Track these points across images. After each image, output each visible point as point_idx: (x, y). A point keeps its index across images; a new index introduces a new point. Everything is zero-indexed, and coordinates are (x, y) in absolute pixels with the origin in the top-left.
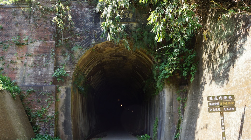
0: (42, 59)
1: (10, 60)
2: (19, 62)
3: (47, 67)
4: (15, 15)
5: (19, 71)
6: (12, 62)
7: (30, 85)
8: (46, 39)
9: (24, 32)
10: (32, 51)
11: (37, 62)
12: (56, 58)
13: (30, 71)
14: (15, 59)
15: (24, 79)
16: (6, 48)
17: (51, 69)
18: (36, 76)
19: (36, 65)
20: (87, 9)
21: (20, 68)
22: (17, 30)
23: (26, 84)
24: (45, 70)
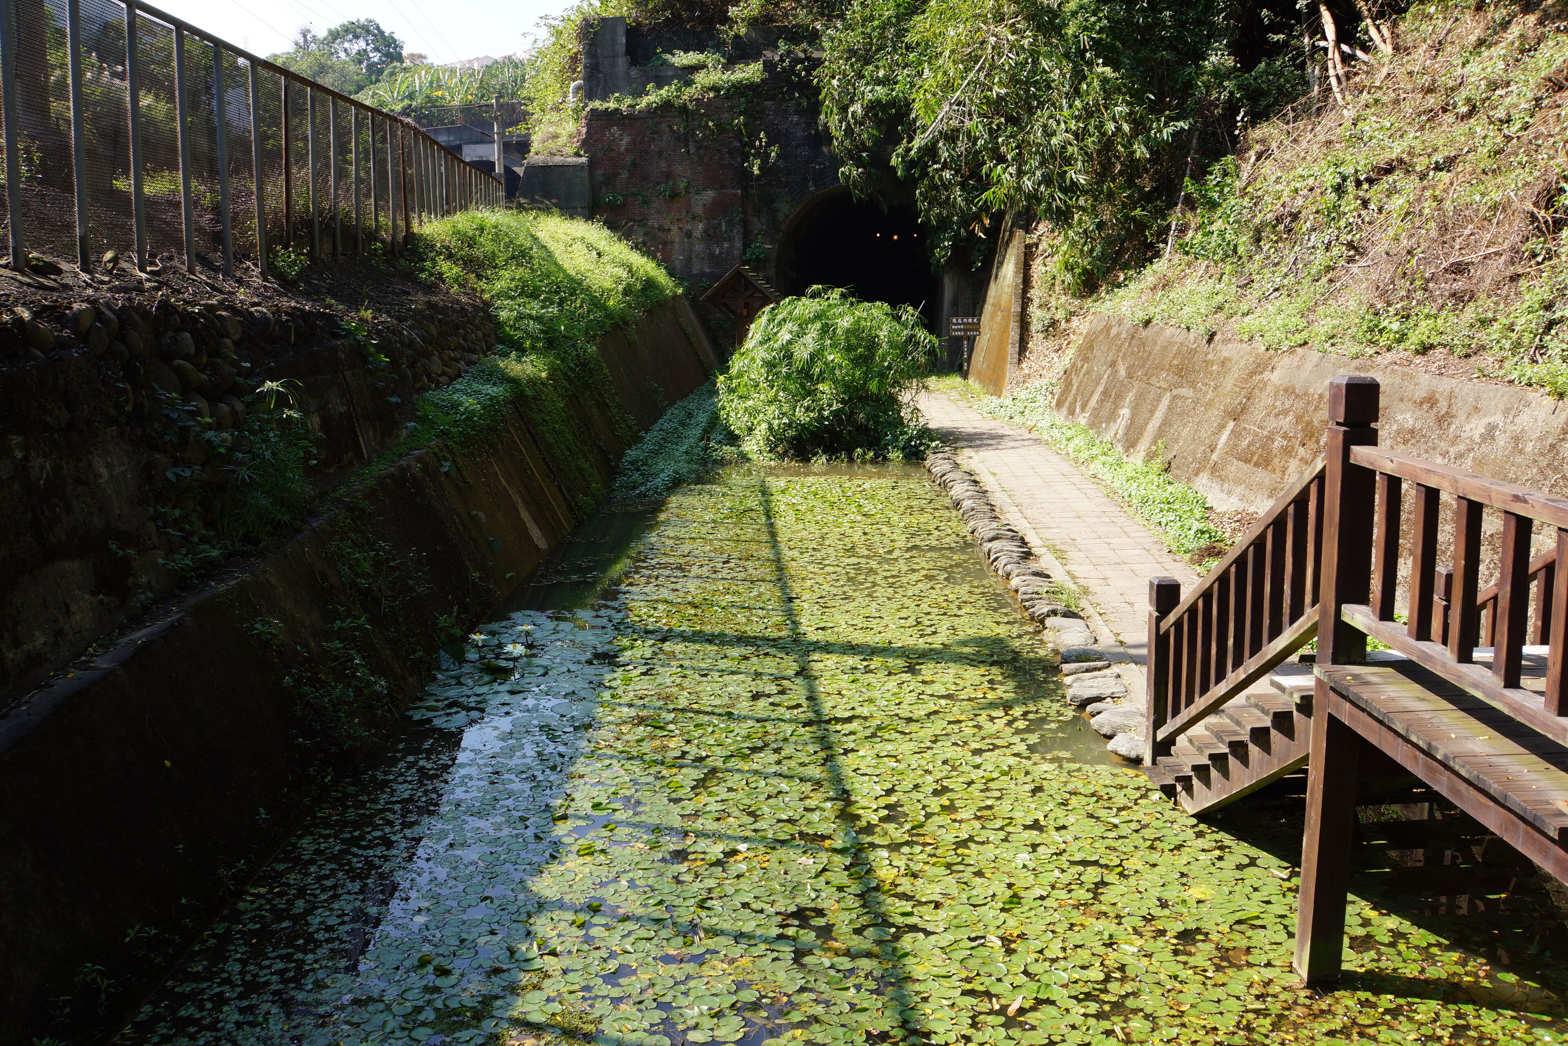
0: (720, 225)
1: (656, 225)
2: (675, 229)
3: (730, 239)
4: (654, 133)
5: (676, 246)
6: (661, 229)
7: (702, 274)
8: (723, 187)
9: (678, 169)
10: (699, 210)
11: (711, 232)
12: (744, 222)
13: (699, 247)
14: (667, 224)
15: (689, 259)
16: (645, 202)
17: (738, 245)
18: (712, 256)
19: (710, 236)
20: (796, 119)
21: (677, 240)
22: (663, 165)
23: (695, 272)
24: (726, 245)
